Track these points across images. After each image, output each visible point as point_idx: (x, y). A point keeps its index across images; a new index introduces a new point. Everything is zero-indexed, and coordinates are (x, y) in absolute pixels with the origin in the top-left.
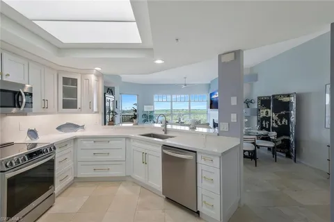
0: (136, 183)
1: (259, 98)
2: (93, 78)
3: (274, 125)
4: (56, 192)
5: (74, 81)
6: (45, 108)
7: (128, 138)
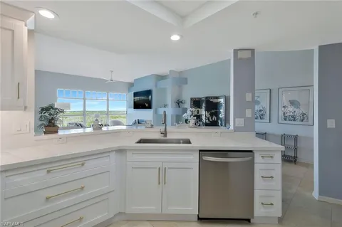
1: (191, 99)
3: (207, 121)
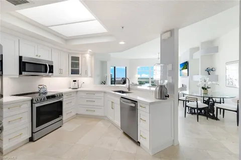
0: (109, 121)
2: (88, 56)
4: (64, 119)
5: (77, 59)
6: (61, 74)
7: (105, 92)
